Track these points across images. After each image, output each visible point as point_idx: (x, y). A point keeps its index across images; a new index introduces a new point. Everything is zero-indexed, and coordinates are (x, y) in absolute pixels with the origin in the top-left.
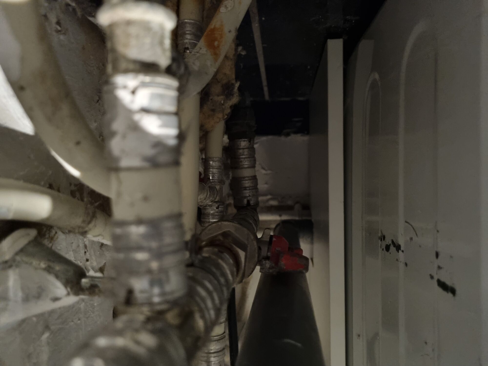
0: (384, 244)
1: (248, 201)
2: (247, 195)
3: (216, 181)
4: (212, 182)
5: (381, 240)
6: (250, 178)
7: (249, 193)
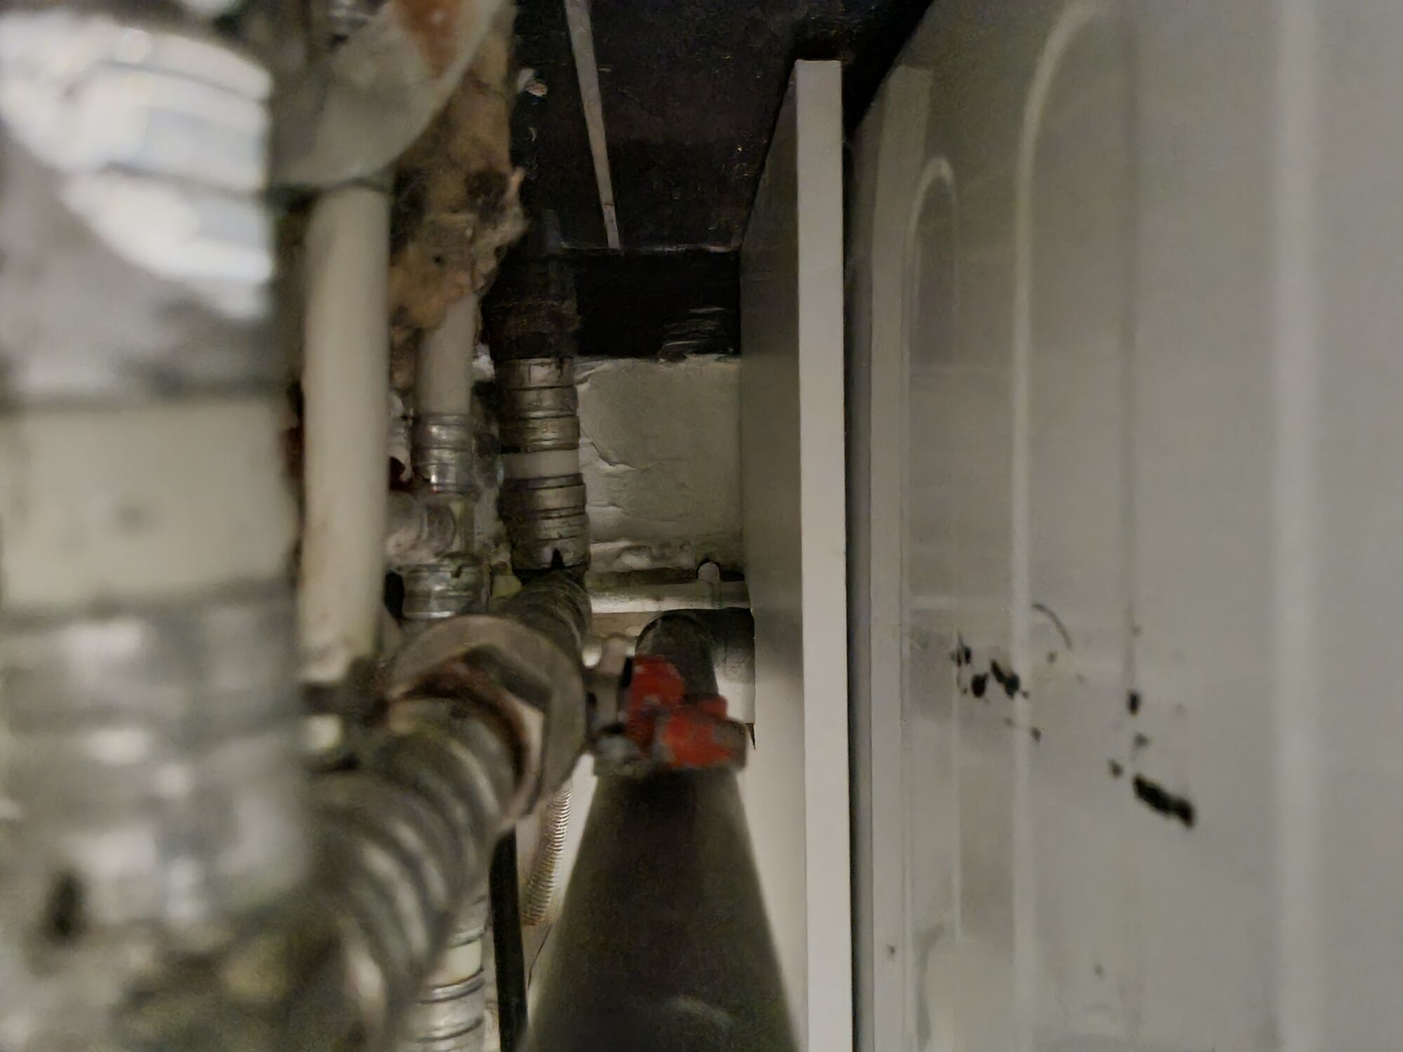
0: (968, 674)
1: (557, 554)
2: (554, 534)
3: (451, 488)
4: (438, 492)
5: (959, 662)
6: (563, 481)
7: (558, 527)
